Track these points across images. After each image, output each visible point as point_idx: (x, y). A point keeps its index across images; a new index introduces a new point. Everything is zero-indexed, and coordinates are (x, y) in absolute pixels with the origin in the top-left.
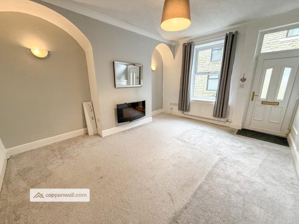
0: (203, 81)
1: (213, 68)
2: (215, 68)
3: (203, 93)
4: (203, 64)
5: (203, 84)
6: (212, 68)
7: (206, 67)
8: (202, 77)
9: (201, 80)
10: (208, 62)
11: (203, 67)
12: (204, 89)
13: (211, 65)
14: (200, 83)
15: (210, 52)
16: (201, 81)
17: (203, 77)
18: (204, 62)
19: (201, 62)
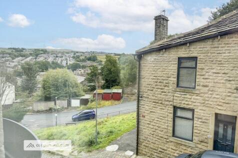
0: (166, 119)
1: (183, 100)
2: (186, 99)
3: (168, 140)
4: (164, 88)
5: (167, 125)
6: (180, 99)
7: (170, 94)
8: (162, 110)
9: (162, 115)
10: (172, 86)
11: (163, 94)
12: (168, 134)
13: (179, 93)
14: (160, 120)
15: (175, 69)
16: (161, 118)
17: (164, 110)
18: (166, 85)
19: (160, 84)
